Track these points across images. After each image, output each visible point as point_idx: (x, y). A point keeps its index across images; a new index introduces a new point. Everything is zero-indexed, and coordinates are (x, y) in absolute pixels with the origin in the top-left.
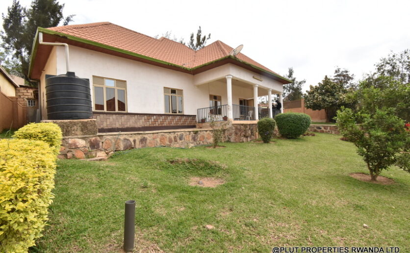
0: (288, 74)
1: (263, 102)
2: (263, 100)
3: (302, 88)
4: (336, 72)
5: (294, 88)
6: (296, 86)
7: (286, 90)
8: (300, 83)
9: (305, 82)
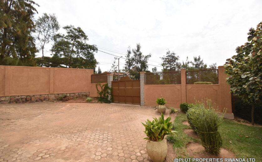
0: (136, 49)
1: (116, 71)
2: (116, 69)
3: (148, 61)
4: (168, 53)
5: (140, 61)
6: (143, 59)
7: (135, 62)
8: (146, 57)
9: (150, 56)
